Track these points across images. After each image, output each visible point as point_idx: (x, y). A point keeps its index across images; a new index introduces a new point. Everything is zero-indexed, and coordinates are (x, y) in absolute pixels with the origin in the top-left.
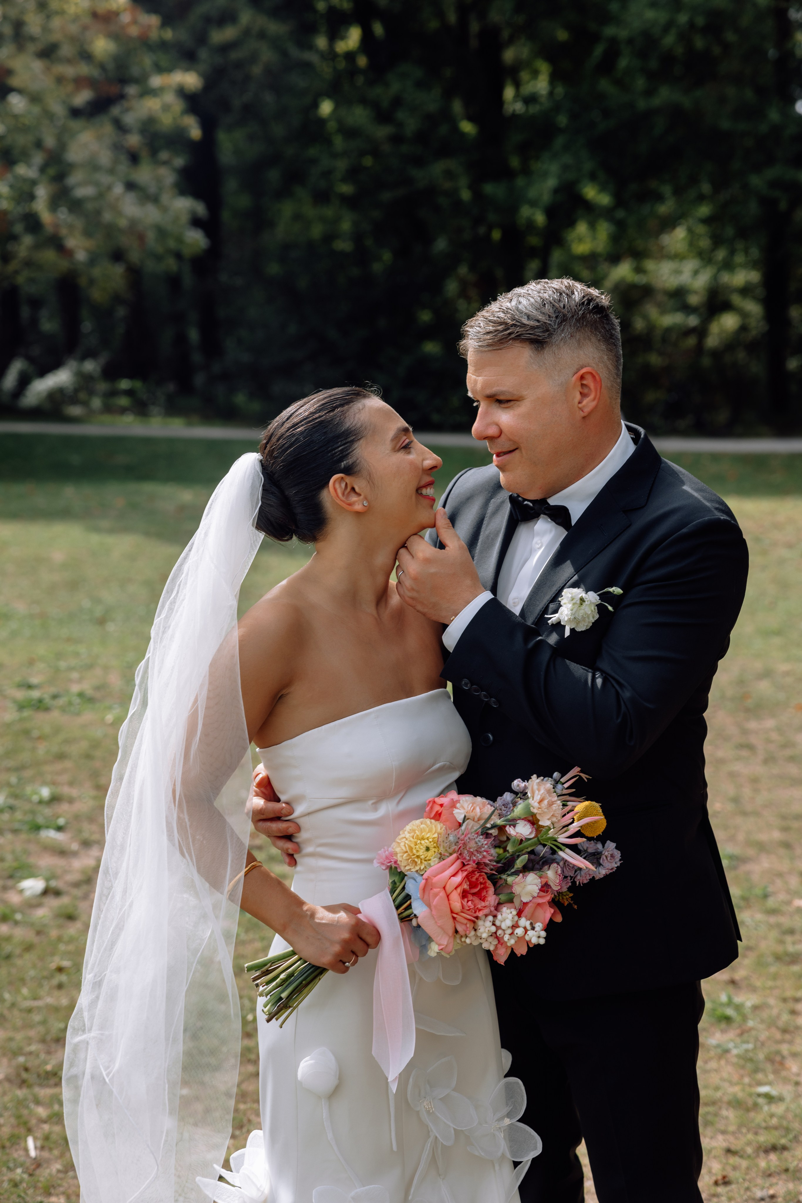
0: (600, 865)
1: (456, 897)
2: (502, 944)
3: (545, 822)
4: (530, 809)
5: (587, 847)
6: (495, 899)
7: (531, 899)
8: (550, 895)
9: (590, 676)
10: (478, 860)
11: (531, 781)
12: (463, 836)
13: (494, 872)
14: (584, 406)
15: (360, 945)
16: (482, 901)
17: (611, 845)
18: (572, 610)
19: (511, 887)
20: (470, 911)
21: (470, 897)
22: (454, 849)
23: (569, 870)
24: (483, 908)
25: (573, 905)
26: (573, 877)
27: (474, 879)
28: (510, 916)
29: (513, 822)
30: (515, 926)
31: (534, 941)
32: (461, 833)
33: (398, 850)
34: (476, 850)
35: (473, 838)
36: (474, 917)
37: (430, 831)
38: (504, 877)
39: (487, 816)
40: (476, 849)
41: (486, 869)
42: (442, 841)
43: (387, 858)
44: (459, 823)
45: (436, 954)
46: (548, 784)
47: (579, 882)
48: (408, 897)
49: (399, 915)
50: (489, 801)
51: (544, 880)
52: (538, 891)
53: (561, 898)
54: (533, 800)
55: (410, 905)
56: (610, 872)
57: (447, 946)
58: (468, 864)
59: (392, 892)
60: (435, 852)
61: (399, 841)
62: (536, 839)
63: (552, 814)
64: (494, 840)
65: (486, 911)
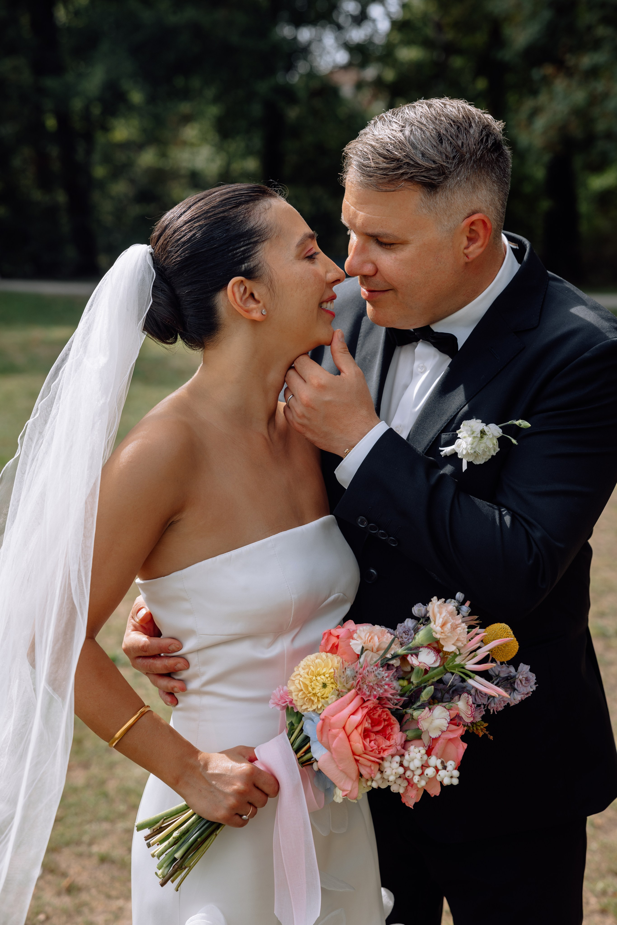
0: (514, 690)
1: (356, 737)
2: (412, 786)
3: (449, 648)
4: (432, 635)
5: (499, 671)
6: (402, 737)
7: (440, 733)
8: (463, 728)
9: (497, 512)
10: (379, 695)
11: (432, 604)
12: (361, 670)
13: (398, 707)
14: (470, 252)
15: (257, 796)
16: (387, 739)
17: (524, 668)
18: (472, 444)
19: (417, 722)
20: (374, 752)
21: (373, 736)
22: (352, 685)
23: (481, 698)
24: (388, 748)
25: (489, 735)
26: (486, 705)
27: (376, 716)
28: (419, 756)
29: (415, 651)
30: (424, 767)
31: (447, 782)
32: (359, 666)
33: (292, 688)
34: (377, 684)
35: (372, 671)
36: (379, 759)
37: (326, 666)
38: (410, 711)
39: (386, 646)
40: (375, 683)
41: (388, 704)
42: (338, 677)
43: (282, 697)
44: (358, 655)
45: (341, 801)
46: (451, 605)
47: (493, 710)
48: (307, 739)
49: (299, 759)
50: (389, 629)
51: (454, 713)
52: (448, 725)
53: (475, 729)
54: (435, 624)
55: (310, 748)
56: (526, 697)
57: (351, 791)
58: (368, 700)
59: (290, 734)
60: (333, 688)
61: (294, 679)
62: (442, 667)
63: (456, 639)
64: (396, 671)
65: (392, 751)
